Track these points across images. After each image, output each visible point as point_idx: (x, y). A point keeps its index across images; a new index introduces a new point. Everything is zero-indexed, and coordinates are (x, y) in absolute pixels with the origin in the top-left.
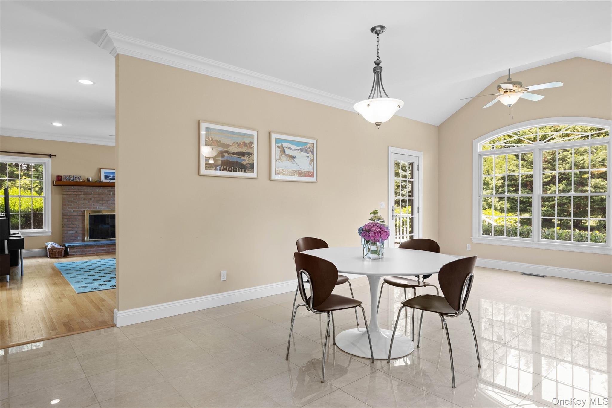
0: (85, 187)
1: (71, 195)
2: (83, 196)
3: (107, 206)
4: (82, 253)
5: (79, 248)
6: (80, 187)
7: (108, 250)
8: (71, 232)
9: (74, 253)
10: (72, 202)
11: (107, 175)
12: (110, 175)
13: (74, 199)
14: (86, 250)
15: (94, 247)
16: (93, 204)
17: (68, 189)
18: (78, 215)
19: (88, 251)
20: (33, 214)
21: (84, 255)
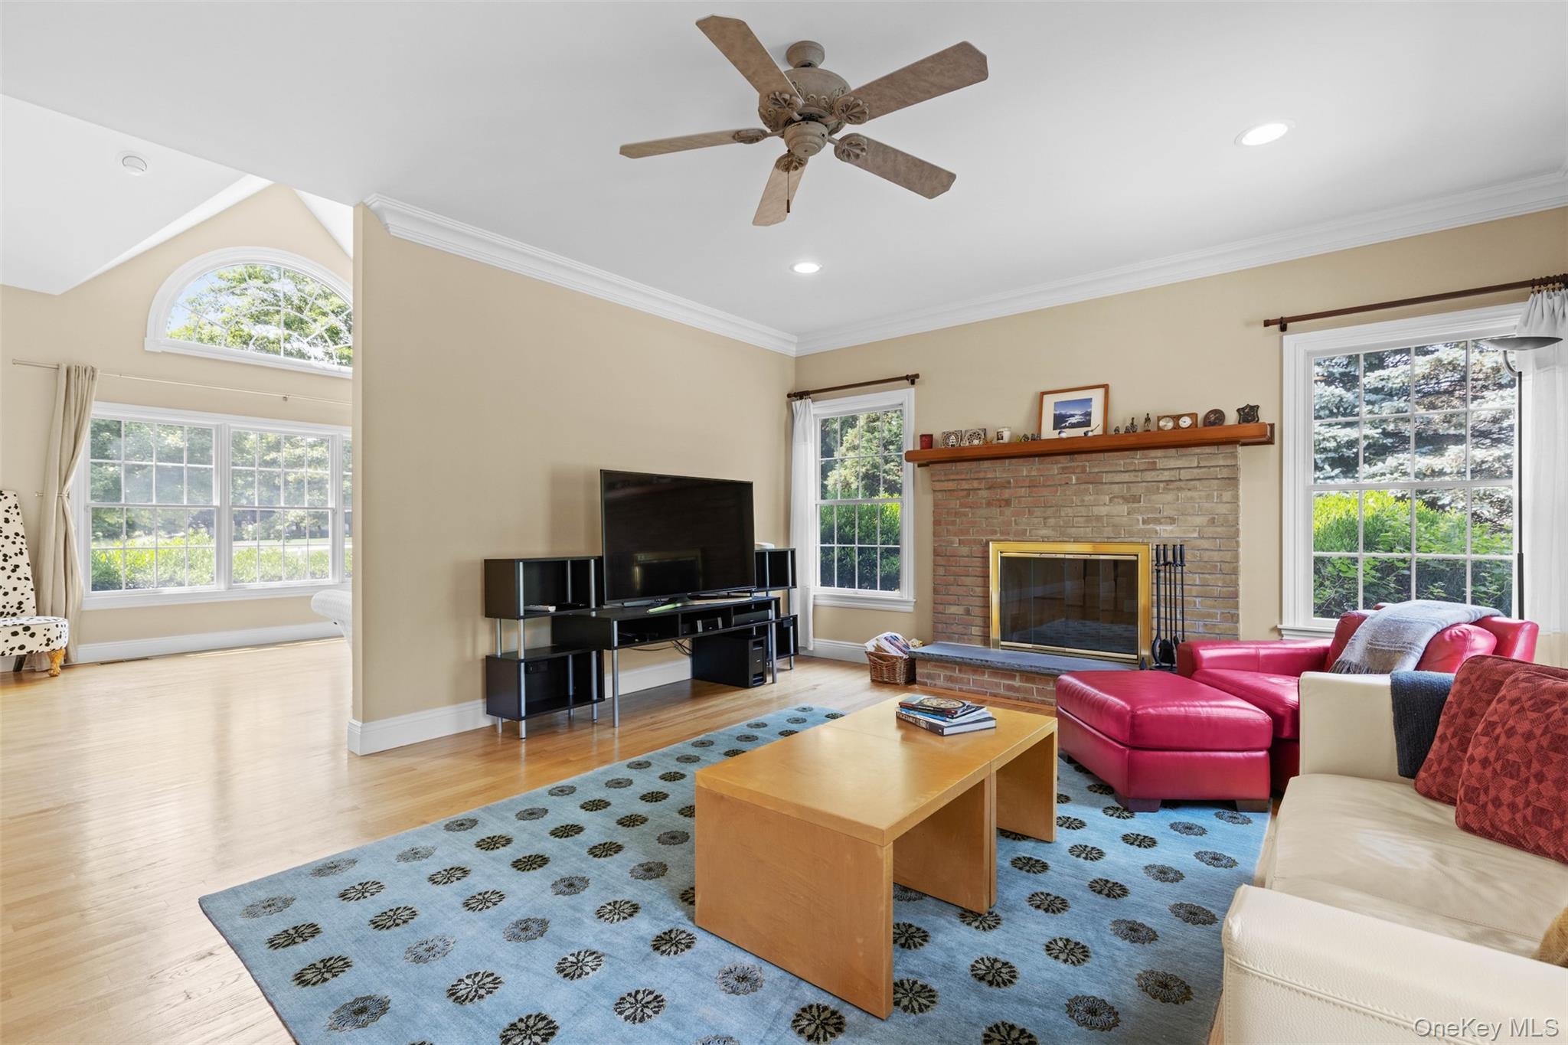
0: (986, 464)
1: (953, 490)
2: (984, 493)
3: (1060, 527)
4: (950, 685)
5: (942, 667)
6: (974, 464)
7: (1026, 691)
8: (953, 609)
9: (928, 678)
10: (956, 514)
11: (1063, 412)
12: (1072, 413)
13: (962, 505)
14: (961, 676)
15: (983, 673)
16: (1015, 520)
17: (945, 475)
18: (970, 556)
19: (965, 680)
20: (859, 548)
21: (952, 692)
